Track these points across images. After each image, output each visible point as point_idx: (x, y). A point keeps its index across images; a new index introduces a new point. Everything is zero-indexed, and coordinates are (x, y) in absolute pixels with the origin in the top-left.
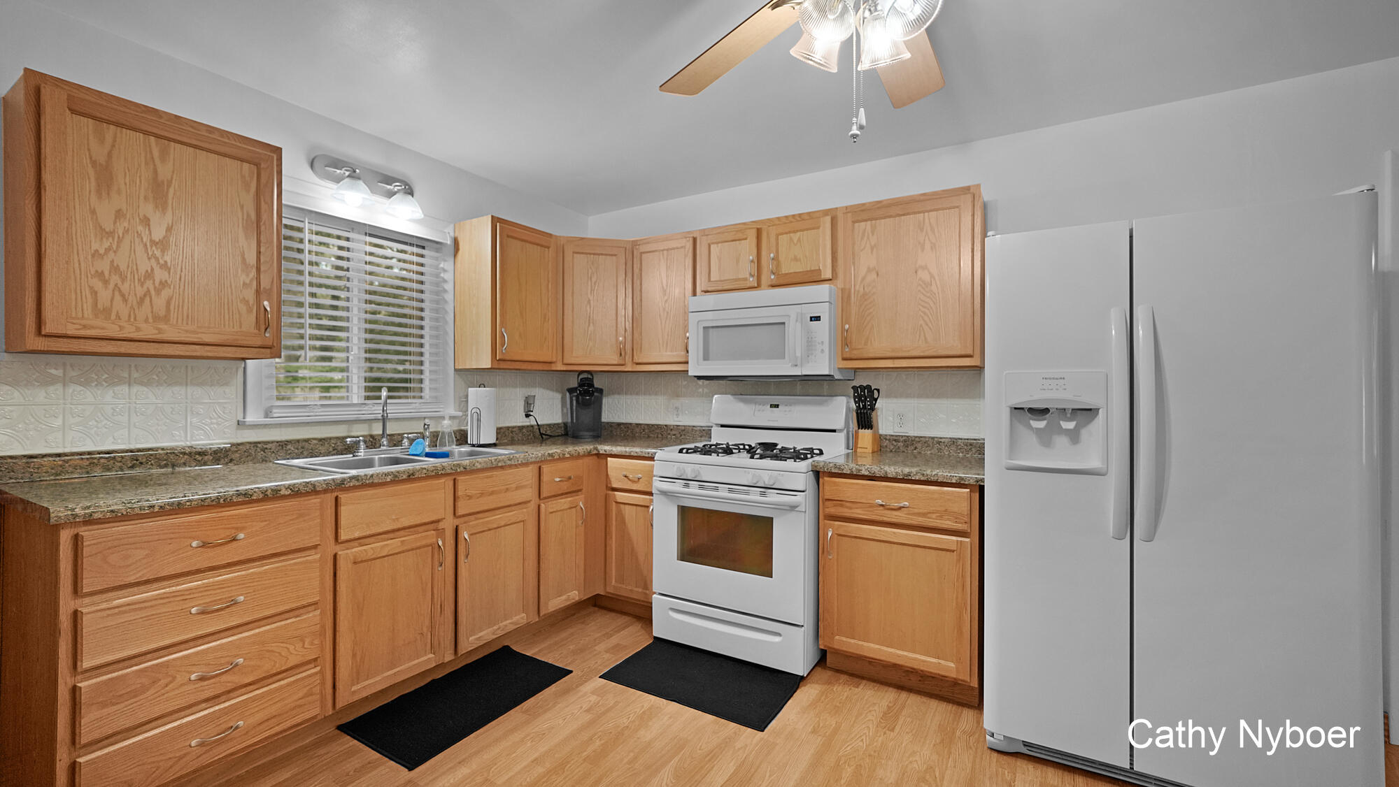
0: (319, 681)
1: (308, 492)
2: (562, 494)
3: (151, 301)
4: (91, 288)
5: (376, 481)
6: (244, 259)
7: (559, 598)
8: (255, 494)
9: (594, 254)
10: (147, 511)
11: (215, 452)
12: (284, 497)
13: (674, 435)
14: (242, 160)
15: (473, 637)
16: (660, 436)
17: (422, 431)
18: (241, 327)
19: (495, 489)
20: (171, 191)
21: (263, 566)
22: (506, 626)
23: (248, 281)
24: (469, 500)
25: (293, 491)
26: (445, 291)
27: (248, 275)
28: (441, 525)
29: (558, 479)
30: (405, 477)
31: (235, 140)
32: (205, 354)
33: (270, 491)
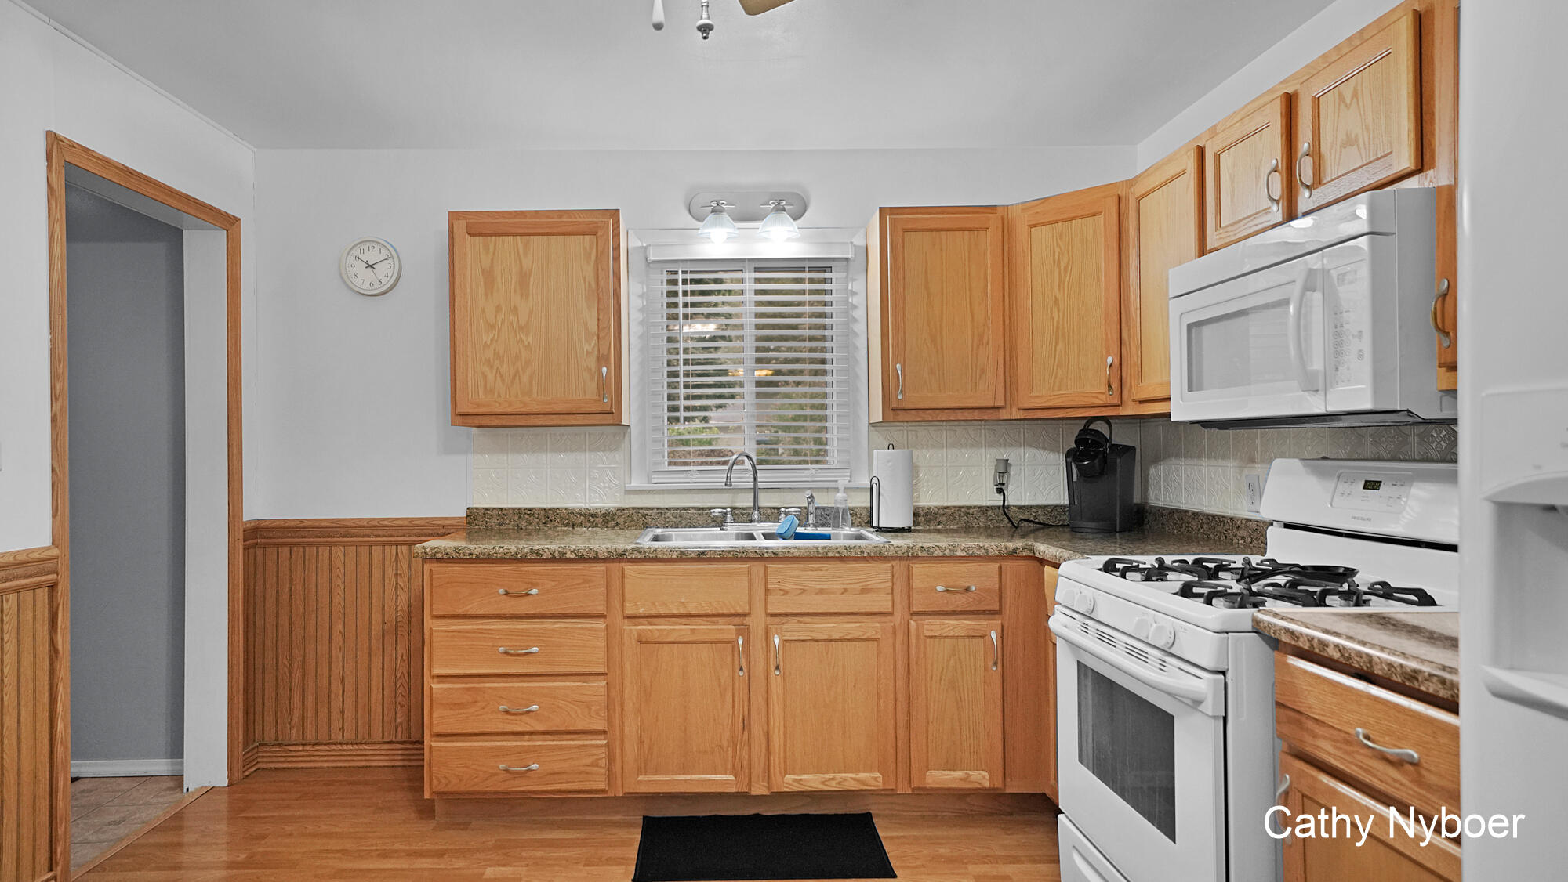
0: (604, 755)
1: (591, 558)
2: (954, 613)
3: (520, 379)
4: (483, 373)
5: (660, 556)
6: (586, 329)
7: (948, 772)
8: (545, 554)
9: (1063, 221)
10: (468, 557)
11: (604, 515)
12: (569, 561)
13: (1243, 538)
14: (584, 234)
15: (793, 777)
16: (1223, 538)
17: (806, 505)
18: (585, 395)
19: (825, 587)
20: (532, 279)
21: (555, 623)
22: (845, 780)
23: (590, 350)
24: (783, 595)
25: (577, 556)
26: (855, 320)
27: (590, 344)
28: (748, 621)
29: (940, 588)
30: (693, 555)
31: (580, 217)
32: (559, 423)
33: (557, 553)
